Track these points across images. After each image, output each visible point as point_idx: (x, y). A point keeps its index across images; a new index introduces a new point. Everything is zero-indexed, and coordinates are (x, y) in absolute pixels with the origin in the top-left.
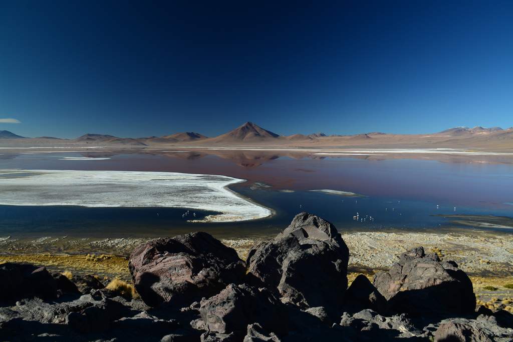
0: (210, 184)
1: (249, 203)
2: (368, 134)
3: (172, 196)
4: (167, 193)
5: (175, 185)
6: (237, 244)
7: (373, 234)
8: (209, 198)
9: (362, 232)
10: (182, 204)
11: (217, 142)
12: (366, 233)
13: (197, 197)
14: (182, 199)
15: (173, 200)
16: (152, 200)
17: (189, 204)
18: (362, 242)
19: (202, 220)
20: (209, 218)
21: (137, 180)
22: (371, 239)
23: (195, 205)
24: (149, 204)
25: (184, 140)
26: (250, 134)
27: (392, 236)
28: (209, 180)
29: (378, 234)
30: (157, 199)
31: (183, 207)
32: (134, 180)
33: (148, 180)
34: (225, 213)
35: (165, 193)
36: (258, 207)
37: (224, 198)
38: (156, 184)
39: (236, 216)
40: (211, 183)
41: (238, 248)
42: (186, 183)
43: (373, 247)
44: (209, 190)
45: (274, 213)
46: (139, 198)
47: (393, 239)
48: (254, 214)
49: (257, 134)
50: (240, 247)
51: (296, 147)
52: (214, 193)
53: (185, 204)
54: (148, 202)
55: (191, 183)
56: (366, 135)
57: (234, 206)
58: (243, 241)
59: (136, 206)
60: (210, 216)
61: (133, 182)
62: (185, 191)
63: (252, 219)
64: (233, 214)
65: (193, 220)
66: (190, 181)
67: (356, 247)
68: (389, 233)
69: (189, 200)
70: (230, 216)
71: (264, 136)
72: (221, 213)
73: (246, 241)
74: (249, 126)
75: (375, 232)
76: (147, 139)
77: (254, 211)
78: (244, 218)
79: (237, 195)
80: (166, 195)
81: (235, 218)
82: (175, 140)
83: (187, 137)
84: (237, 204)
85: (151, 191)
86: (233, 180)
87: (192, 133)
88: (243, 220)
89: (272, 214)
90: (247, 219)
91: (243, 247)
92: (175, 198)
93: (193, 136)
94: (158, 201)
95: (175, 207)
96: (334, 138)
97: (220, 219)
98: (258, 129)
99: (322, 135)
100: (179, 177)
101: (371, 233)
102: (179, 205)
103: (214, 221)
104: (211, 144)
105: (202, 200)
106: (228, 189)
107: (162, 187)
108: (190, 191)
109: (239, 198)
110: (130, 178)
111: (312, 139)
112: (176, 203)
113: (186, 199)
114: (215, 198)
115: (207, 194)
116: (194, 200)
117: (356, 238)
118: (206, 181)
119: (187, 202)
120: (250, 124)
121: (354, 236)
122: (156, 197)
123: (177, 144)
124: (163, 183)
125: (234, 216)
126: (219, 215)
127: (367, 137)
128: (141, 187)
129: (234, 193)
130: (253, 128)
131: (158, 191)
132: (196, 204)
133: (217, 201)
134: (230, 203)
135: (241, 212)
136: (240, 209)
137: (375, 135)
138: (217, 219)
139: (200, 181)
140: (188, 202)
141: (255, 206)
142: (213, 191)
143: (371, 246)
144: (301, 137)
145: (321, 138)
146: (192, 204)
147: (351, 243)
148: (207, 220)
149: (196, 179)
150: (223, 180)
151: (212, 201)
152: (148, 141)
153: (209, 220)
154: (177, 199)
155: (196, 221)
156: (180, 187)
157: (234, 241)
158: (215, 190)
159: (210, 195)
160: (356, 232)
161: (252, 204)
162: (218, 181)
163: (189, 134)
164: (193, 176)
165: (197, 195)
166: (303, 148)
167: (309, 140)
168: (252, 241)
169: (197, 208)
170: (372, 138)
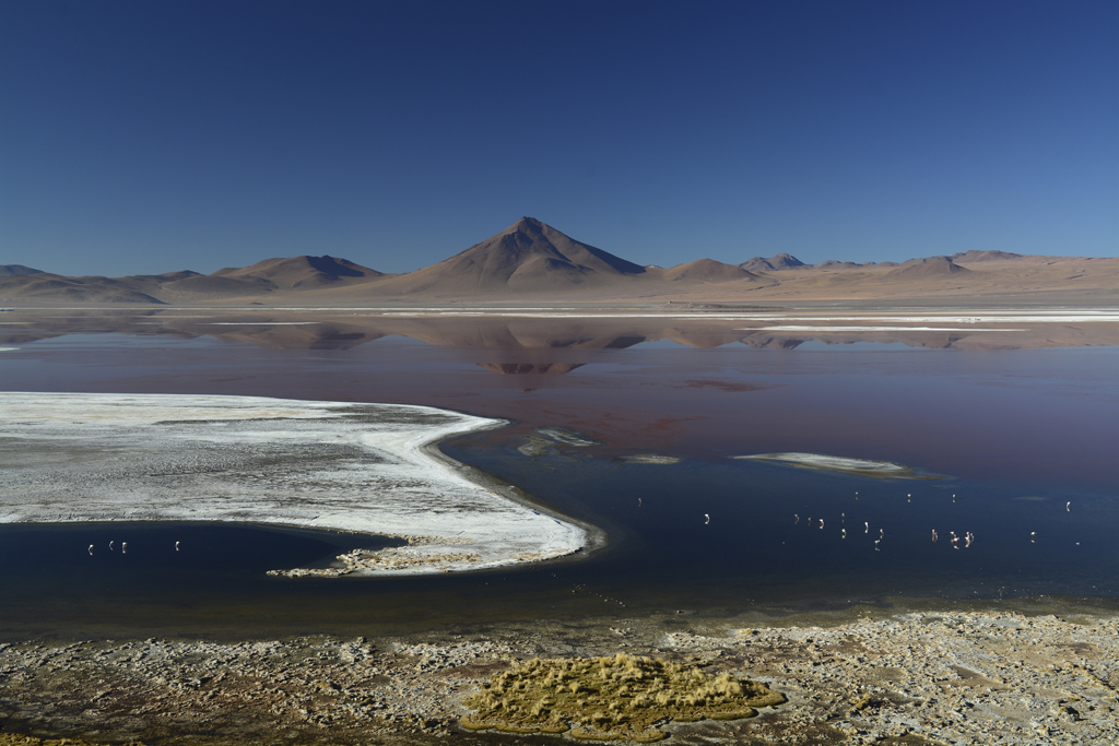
0: (373, 438)
1: (508, 503)
2: (958, 256)
3: (224, 479)
4: (209, 470)
5: (244, 441)
6: (446, 659)
7: (969, 618)
8: (361, 487)
9: (927, 610)
10: (256, 509)
11: (415, 291)
12: (945, 615)
13: (315, 484)
14: (259, 491)
15: (226, 497)
16: (145, 496)
17: (283, 511)
18: (929, 650)
19: (323, 568)
20: (351, 562)
21: (106, 422)
22: (962, 640)
23: (304, 512)
24: (130, 511)
25: (298, 285)
26: (532, 261)
27: (1047, 626)
28: (370, 420)
29: (988, 618)
30: (166, 491)
31: (260, 520)
32: (91, 423)
33: (146, 422)
34: (416, 542)
35: (198, 470)
36: (543, 517)
37: (419, 484)
38: (171, 436)
39: (456, 551)
40: (376, 434)
41: (446, 674)
42: (284, 434)
43: (972, 669)
44: (365, 456)
45: (599, 540)
46: (97, 491)
47: (1047, 639)
48: (522, 544)
49: (559, 262)
50: (454, 669)
51: (695, 305)
52: (381, 470)
53: (267, 508)
54: (128, 503)
55: (302, 434)
56: (949, 259)
57: (449, 516)
58: (469, 647)
59: (81, 519)
60: (356, 552)
61: (86, 433)
62: (277, 461)
63: (514, 561)
64: (443, 543)
65: (289, 569)
66: (299, 426)
67: (905, 672)
68: (1035, 614)
69: (286, 493)
70: (433, 551)
71: (582, 267)
72: (399, 542)
73: (482, 649)
74: (528, 232)
75: (977, 609)
76: (161, 278)
77: (526, 534)
78: (485, 557)
79: (468, 476)
80: (203, 476)
81: (451, 558)
82: (262, 283)
83: (309, 274)
84: (462, 507)
85: (147, 462)
86: (457, 420)
87: (326, 257)
88: (477, 566)
89: (590, 543)
90: (496, 564)
91: (466, 671)
92: (233, 488)
93: (332, 270)
94: (170, 500)
95: (231, 519)
96: (831, 271)
97: (392, 563)
98: (560, 245)
99: (791, 262)
100: (263, 410)
101: (963, 614)
102: (246, 515)
103: (368, 572)
105: (333, 494)
106: (438, 452)
107: (192, 446)
108: (295, 460)
109: (472, 486)
110: (78, 418)
111: (753, 277)
112: (235, 508)
113: (275, 492)
114: (385, 484)
115: (357, 473)
116: (306, 492)
117: (903, 635)
118: (360, 426)
119: (276, 500)
120: (531, 224)
121: (898, 625)
122: (164, 484)
123: (269, 298)
124: (200, 433)
125: (446, 551)
126: (392, 550)
127: (951, 266)
128: (115, 450)
129: (458, 469)
130: (545, 239)
131: (175, 461)
132: (311, 510)
133: (388, 497)
134: (436, 503)
135: (474, 537)
136: (472, 526)
137: (982, 260)
138: (383, 565)
139: (336, 426)
140: (282, 503)
141: (530, 514)
142: (379, 460)
143: (963, 666)
144: (712, 270)
145: (788, 273)
146: (296, 510)
147: (882, 653)
148: (345, 566)
149: (324, 420)
150: (422, 420)
151: (370, 495)
152: (165, 286)
153: (351, 568)
154: (243, 490)
155: (300, 572)
156: (258, 446)
157: (434, 649)
158: (388, 457)
159: (365, 475)
160: (904, 613)
161: (519, 508)
162: (404, 426)
163: (316, 263)
164: (315, 408)
165: (318, 476)
166: (720, 308)
167: (744, 282)
168: (504, 647)
169: (313, 523)
170: (968, 270)
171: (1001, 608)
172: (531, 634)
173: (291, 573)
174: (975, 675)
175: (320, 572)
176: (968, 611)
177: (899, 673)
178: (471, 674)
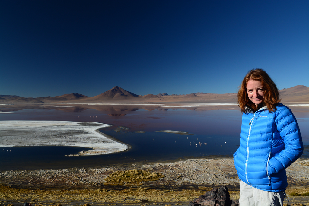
0: (86, 129)
1: (113, 141)
2: (196, 93)
3: (56, 137)
4: (53, 136)
5: (60, 130)
6: (100, 171)
7: (198, 160)
8: (84, 138)
9: (191, 159)
10: (63, 143)
11: (94, 100)
12: (194, 160)
13: (74, 138)
14: (63, 139)
15: (57, 141)
16: (40, 141)
17: (68, 143)
18: (191, 166)
19: (76, 154)
20: (82, 153)
21: (32, 126)
22: (197, 164)
23: (72, 143)
24: (37, 144)
25: (71, 99)
26: (117, 94)
27: (212, 161)
28: (85, 125)
29: (202, 160)
30: (45, 140)
31: (64, 145)
32: (29, 126)
33: (40, 126)
34: (94, 149)
35: (51, 135)
36: (119, 143)
37: (95, 138)
38: (46, 129)
39: (102, 150)
40: (87, 128)
41: (101, 174)
42: (68, 128)
43: (199, 169)
44: (85, 132)
45: (130, 148)
46: (31, 140)
47: (212, 163)
48: (115, 149)
49: (122, 95)
50: (102, 173)
51: (148, 103)
52: (88, 135)
53: (65, 143)
54: (37, 142)
55: (72, 128)
56: (194, 94)
57: (101, 144)
58: (105, 169)
59: (27, 146)
60: (83, 151)
61: (28, 128)
62: (67, 134)
63: (114, 152)
64: (100, 149)
65: (69, 155)
66: (71, 126)
67: (187, 170)
68: (210, 159)
69: (69, 140)
70: (98, 150)
71: (127, 95)
72: (91, 149)
73: (107, 169)
74: (117, 89)
75: (200, 158)
76: (44, 98)
77: (116, 147)
78: (108, 151)
79: (105, 136)
80: (52, 137)
81: (101, 152)
82: (64, 99)
83: (74, 97)
84: (104, 142)
85: (41, 134)
86: (103, 125)
87: (77, 94)
88: (107, 153)
89: (128, 148)
90: (110, 153)
91: (104, 174)
92: (58, 139)
93: (78, 96)
94: (45, 142)
95: (58, 145)
96: (173, 96)
97: (90, 153)
98: (123, 91)
99: (166, 95)
100: (64, 124)
101: (197, 159)
102: (61, 144)
103: (85, 155)
104: (91, 101)
105: (78, 140)
106: (99, 131)
107: (50, 131)
108: (70, 133)
109: (106, 138)
110: (27, 125)
111: (159, 97)
112: (58, 143)
113: (66, 140)
114: (88, 138)
115: (83, 135)
116: (73, 140)
117: (187, 164)
118: (83, 126)
119: (67, 141)
120: (117, 87)
121: (186, 162)
122: (44, 138)
123: (66, 102)
124: (51, 128)
125: (100, 150)
126: (90, 150)
127: (195, 95)
128: (34, 132)
129: (103, 134)
130: (120, 90)
131: (46, 134)
132: (74, 143)
133: (89, 140)
134: (99, 141)
135: (106, 148)
136: (105, 145)
137: (200, 94)
138: (88, 153)
139: (79, 126)
140: (68, 142)
141: (117, 143)
142: (87, 133)
143: (197, 169)
144: (152, 96)
145: (165, 96)
146: (71, 143)
147: (183, 167)
148: (80, 154)
149: (76, 125)
150: (96, 125)
151: (85, 140)
152: (45, 100)
153: (82, 154)
154: (60, 139)
155: (71, 155)
156: (63, 131)
157: (98, 170)
158: (89, 132)
159: (84, 136)
160: (187, 159)
161: (115, 142)
162: (92, 126)
163: (74, 94)
164: (74, 123)
165: (75, 136)
166: (153, 103)
167: (157, 98)
168: (112, 169)
169: (74, 146)
170: (198, 96)
171: (204, 158)
172: (117, 166)
173: (70, 155)
174: (199, 170)
175: (75, 155)
176: (198, 159)
177: (186, 170)
178: (105, 174)
